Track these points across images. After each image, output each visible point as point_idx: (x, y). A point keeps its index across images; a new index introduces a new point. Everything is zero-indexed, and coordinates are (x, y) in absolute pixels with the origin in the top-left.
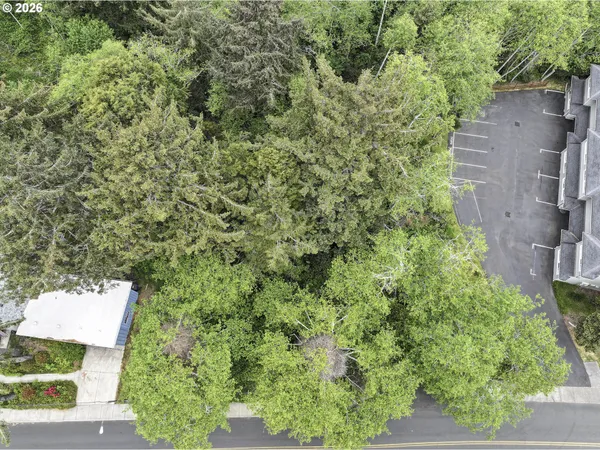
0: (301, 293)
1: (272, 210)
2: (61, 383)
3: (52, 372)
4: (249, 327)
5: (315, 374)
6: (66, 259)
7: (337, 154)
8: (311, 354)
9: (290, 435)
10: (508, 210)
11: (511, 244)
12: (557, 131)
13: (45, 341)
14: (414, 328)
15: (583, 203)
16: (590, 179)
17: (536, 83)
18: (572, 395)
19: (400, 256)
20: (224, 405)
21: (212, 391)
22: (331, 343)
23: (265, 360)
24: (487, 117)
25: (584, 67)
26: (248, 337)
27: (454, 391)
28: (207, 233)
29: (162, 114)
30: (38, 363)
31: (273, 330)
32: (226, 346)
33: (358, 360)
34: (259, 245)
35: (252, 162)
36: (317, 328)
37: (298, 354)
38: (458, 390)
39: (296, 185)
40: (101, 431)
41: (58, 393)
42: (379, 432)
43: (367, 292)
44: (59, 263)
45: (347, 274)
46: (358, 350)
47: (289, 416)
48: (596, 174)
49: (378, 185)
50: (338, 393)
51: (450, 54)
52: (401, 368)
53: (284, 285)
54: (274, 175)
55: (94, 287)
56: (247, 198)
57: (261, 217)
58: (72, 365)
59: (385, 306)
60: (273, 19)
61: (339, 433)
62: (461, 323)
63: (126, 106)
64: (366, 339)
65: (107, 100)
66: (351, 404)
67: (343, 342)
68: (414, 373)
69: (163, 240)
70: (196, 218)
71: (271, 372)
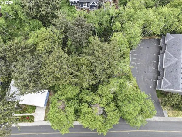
0: (91, 93)
1: (84, 73)
2: (30, 116)
3: (28, 113)
4: (78, 102)
5: (95, 113)
6: (35, 86)
7: (100, 60)
8: (94, 109)
9: (89, 128)
10: (145, 71)
11: (146, 80)
12: (158, 50)
13: (26, 105)
14: (119, 102)
15: (164, 69)
16: (165, 63)
17: (153, 37)
18: (160, 118)
19: (116, 85)
20: (73, 121)
21: (70, 118)
22: (99, 106)
23: (82, 110)
24: (140, 46)
25: (165, 33)
26: (78, 104)
27: (128, 117)
28: (69, 79)
29: (58, 51)
30: (24, 111)
31: (85, 102)
32: (73, 106)
33: (105, 110)
34: (81, 82)
35: (79, 62)
36: (95, 102)
37: (90, 109)
38: (129, 117)
39: (90, 67)
40: (42, 128)
41: (29, 118)
42: (111, 128)
43: (108, 93)
44: (33, 86)
45: (103, 89)
46: (105, 108)
47: (89, 124)
48: (167, 62)
49: (110, 67)
50: (100, 118)
51: (129, 32)
52: (116, 112)
53: (87, 91)
54: (85, 65)
55: (40, 92)
56: (78, 70)
57: (82, 75)
58: (33, 111)
59: (112, 97)
60: (84, 25)
61: (101, 128)
62: (130, 101)
63: (49, 48)
64: (108, 105)
65: (45, 47)
66: (104, 121)
67: (102, 106)
68: (119, 113)
69: (58, 81)
70: (66, 76)
71: (84, 113)
